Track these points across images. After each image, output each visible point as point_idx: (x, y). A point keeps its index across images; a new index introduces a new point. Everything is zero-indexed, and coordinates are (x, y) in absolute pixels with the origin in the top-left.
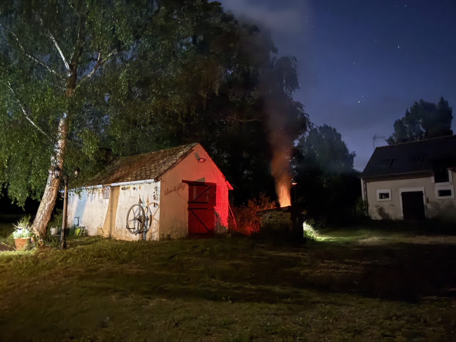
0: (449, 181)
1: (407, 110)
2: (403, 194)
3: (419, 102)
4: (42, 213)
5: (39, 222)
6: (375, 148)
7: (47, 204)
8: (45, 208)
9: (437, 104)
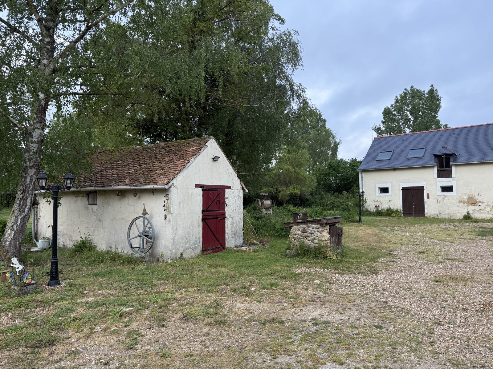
0: (451, 177)
1: (396, 97)
2: (404, 189)
3: (409, 89)
4: (12, 229)
5: (9, 241)
6: (373, 139)
7: (20, 217)
8: (17, 222)
9: (426, 91)
